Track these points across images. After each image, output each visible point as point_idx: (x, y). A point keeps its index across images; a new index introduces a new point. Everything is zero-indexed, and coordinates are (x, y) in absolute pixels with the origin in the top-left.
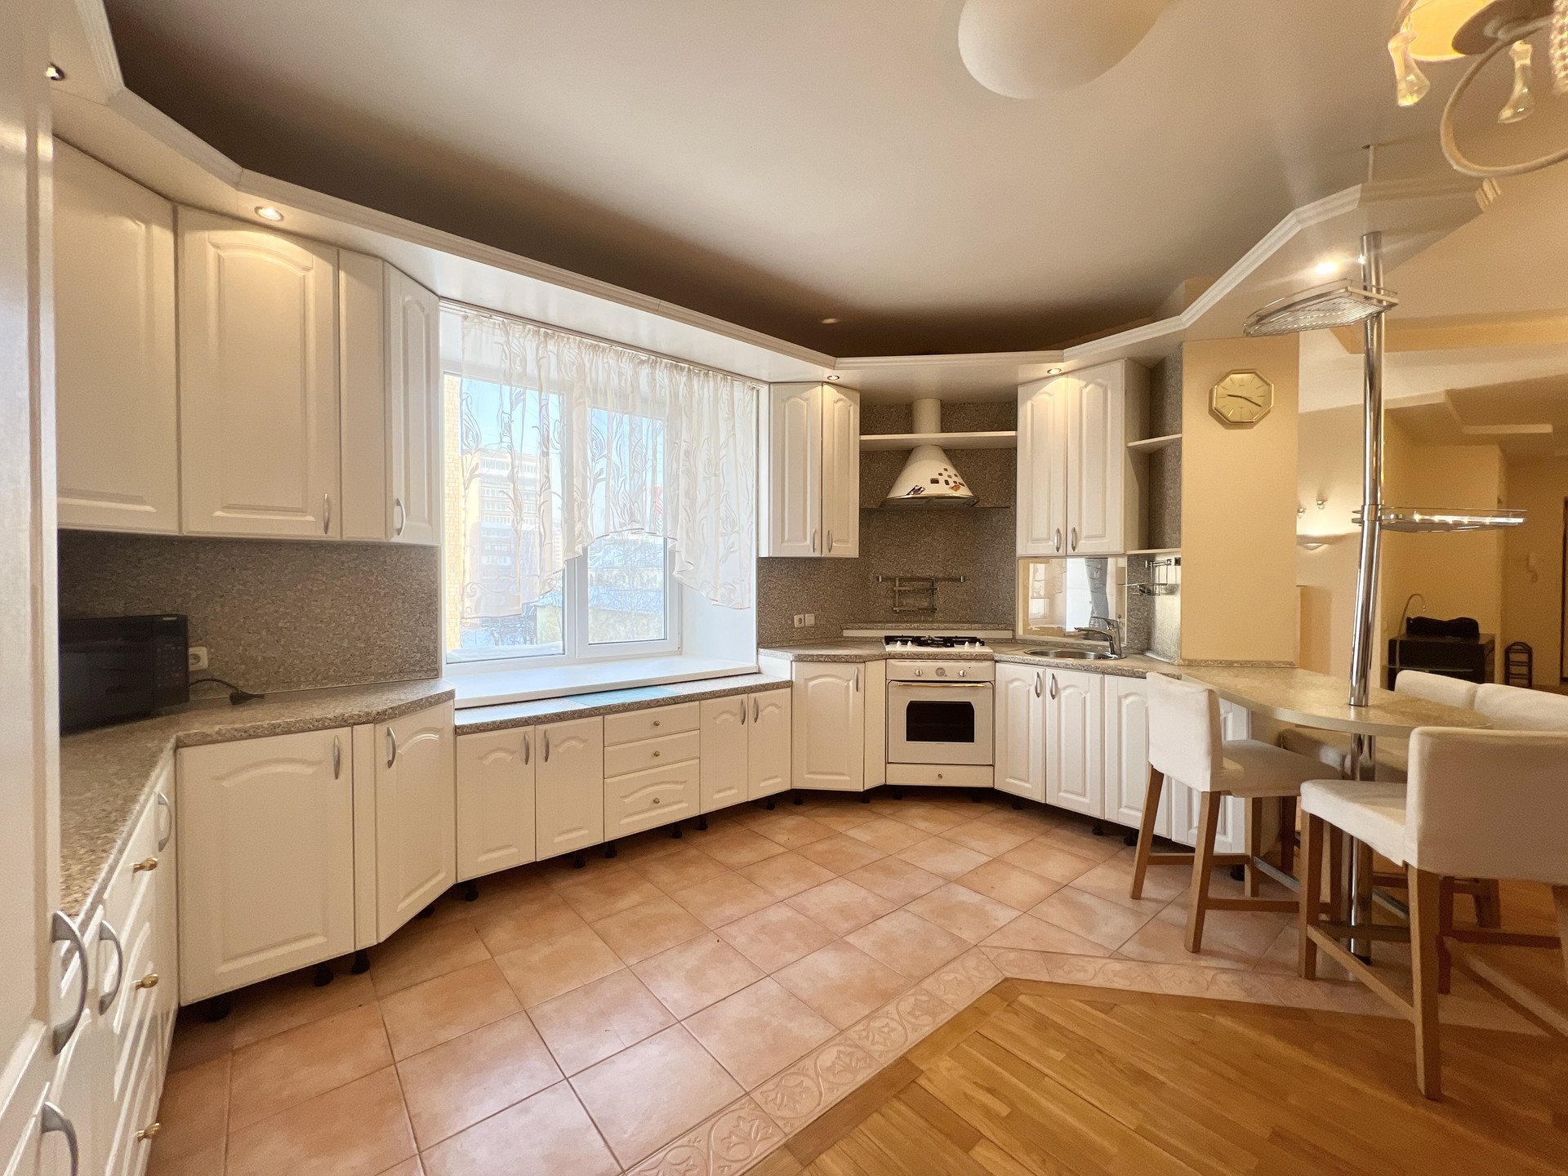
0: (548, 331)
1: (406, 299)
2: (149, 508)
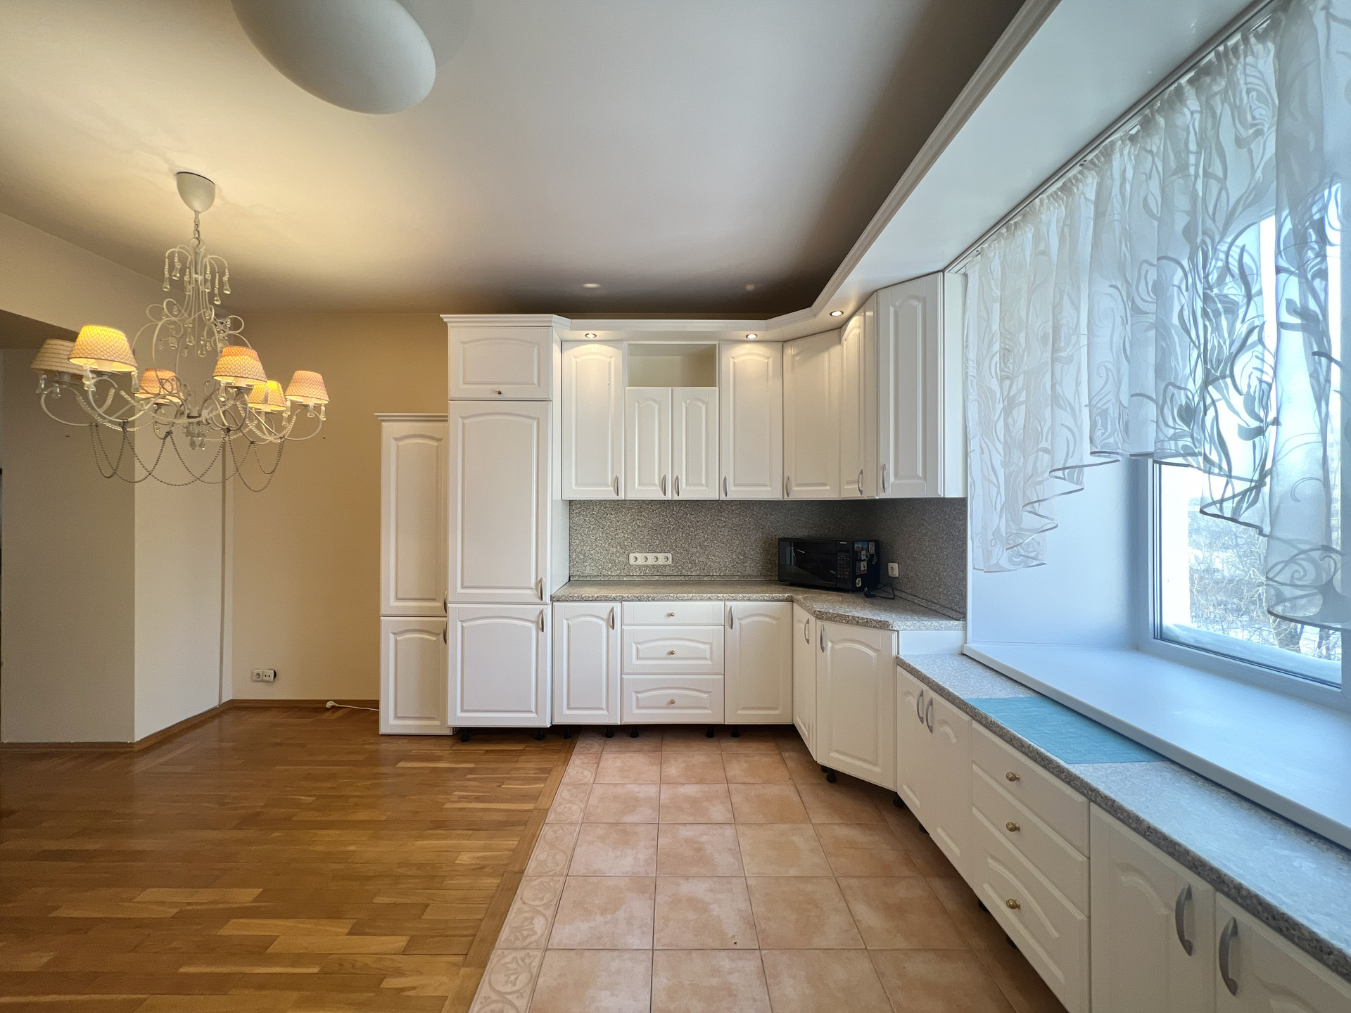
1: (897, 304)
2: (828, 488)
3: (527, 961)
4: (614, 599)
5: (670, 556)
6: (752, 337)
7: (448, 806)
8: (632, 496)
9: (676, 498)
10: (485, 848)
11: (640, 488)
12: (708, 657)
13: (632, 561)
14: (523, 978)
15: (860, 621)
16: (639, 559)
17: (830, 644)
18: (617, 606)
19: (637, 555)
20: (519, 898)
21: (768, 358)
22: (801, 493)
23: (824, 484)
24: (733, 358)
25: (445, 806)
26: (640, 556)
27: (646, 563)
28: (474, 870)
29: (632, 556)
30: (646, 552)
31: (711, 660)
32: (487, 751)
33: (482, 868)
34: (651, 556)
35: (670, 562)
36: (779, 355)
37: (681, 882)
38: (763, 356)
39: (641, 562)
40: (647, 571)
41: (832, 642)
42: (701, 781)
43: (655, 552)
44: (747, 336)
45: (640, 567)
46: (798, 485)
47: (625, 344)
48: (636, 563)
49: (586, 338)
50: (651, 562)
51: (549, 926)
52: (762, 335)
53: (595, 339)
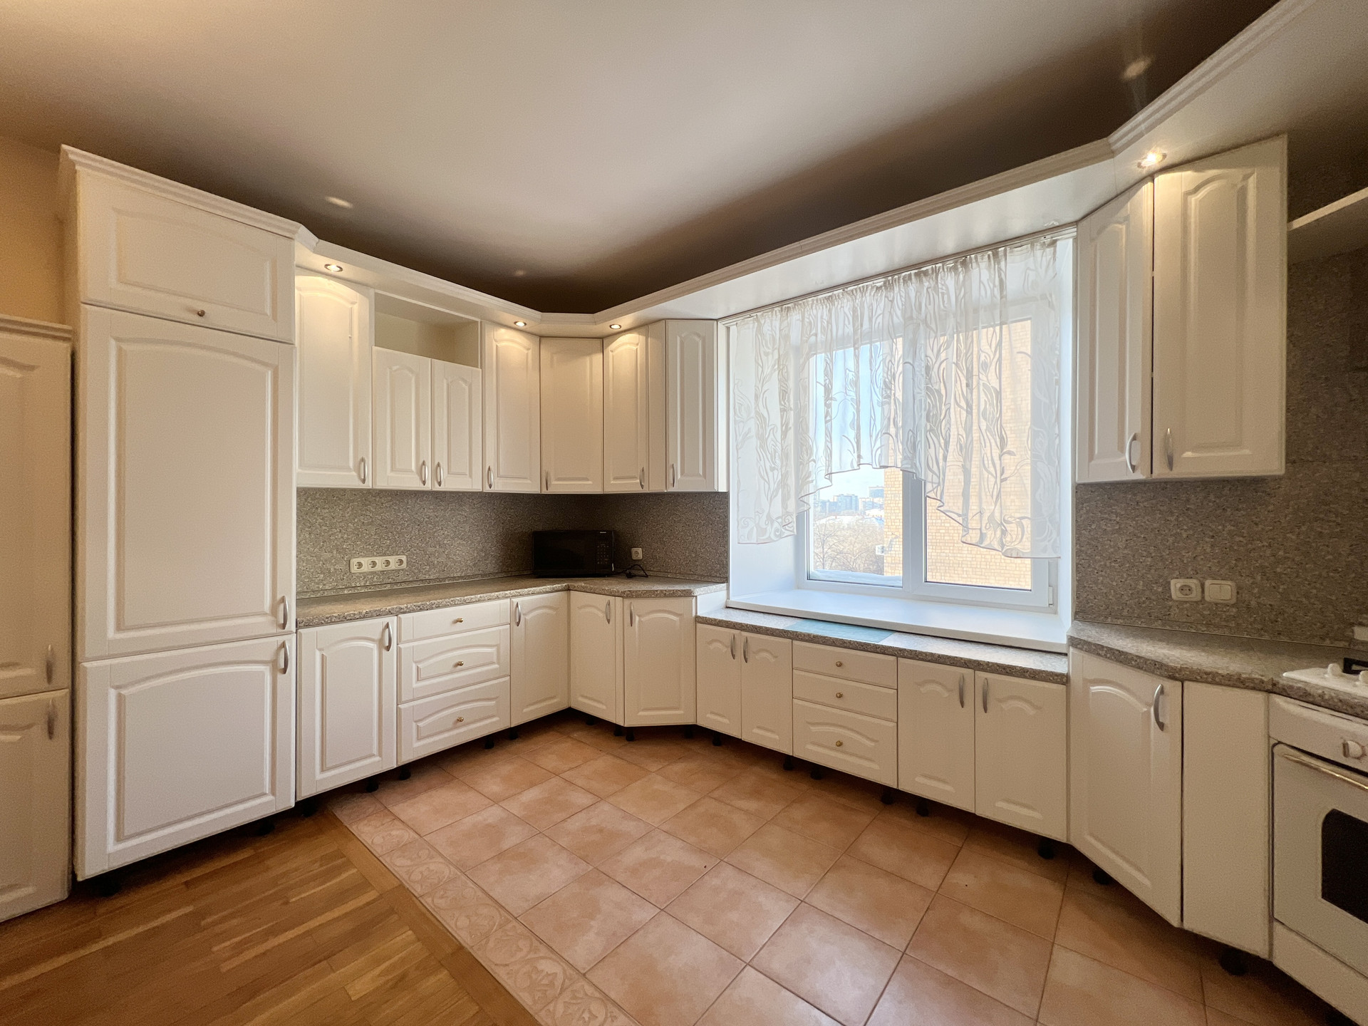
0: (789, 305)
1: (683, 336)
2: (590, 482)
3: (580, 995)
4: (390, 613)
5: (404, 558)
6: (520, 324)
7: (226, 967)
8: (381, 484)
9: (437, 488)
10: (378, 962)
11: (393, 474)
12: (495, 661)
13: (354, 569)
14: (596, 1008)
15: (667, 593)
16: (364, 564)
17: (637, 618)
18: (392, 620)
19: (362, 560)
20: (493, 967)
21: (528, 349)
22: (560, 487)
23: (587, 480)
24: (496, 341)
25: (224, 970)
26: (366, 562)
27: (373, 570)
28: (392, 988)
29: (354, 561)
30: (374, 556)
31: (498, 663)
32: (186, 883)
33: (402, 977)
34: (380, 561)
35: (404, 565)
36: (537, 348)
37: (619, 858)
38: (525, 347)
39: (366, 568)
40: (375, 579)
41: (639, 616)
42: (532, 785)
43: (385, 555)
44: (515, 323)
45: (365, 575)
46: (559, 479)
47: (372, 292)
48: (359, 571)
49: (325, 270)
50: (380, 567)
51: (558, 960)
52: (533, 327)
53: (340, 274)
